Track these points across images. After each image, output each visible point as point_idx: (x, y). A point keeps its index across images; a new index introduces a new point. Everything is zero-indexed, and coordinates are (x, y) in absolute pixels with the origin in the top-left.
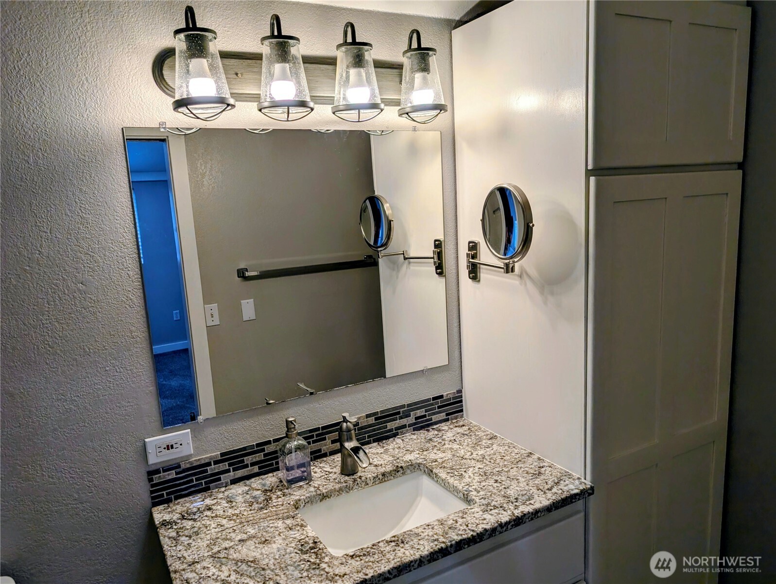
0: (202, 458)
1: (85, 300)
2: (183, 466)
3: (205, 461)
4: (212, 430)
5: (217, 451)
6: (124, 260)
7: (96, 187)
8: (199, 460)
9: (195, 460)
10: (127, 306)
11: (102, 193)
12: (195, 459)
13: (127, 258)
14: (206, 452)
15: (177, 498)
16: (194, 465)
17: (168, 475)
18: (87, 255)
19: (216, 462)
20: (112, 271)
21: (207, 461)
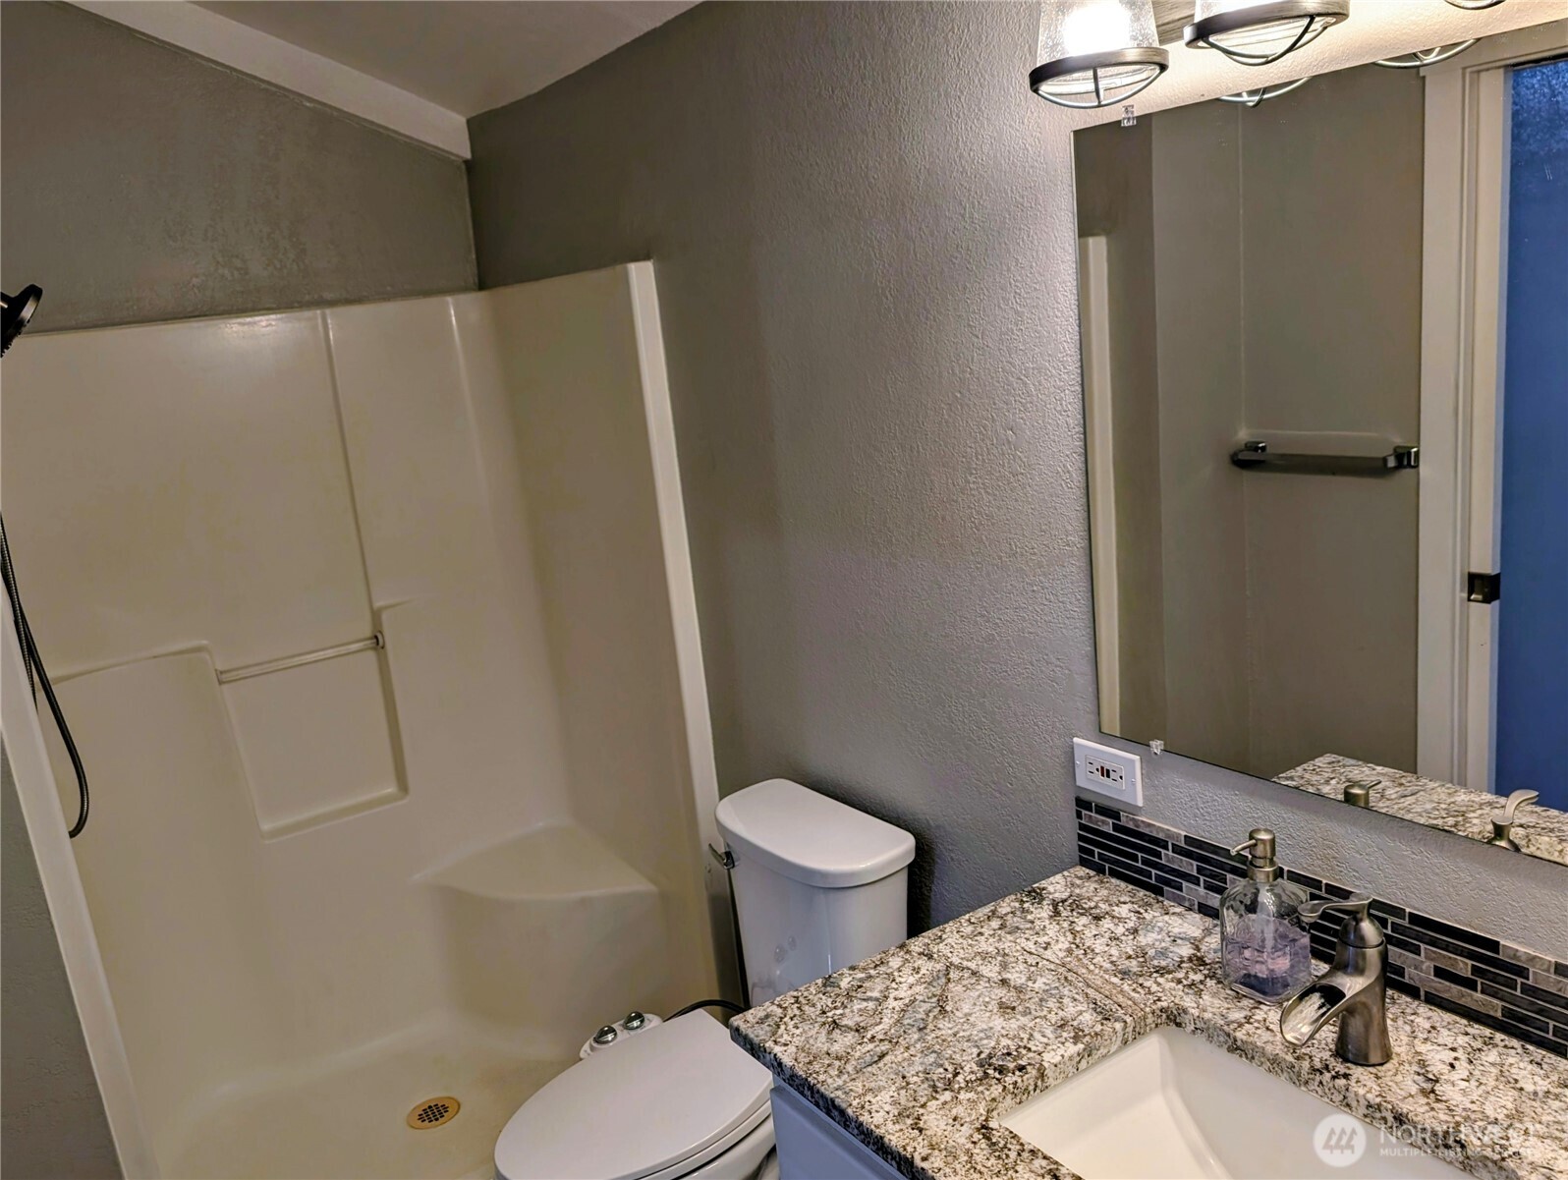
0: (1154, 825)
1: (1014, 461)
2: (1124, 822)
3: (1158, 833)
4: (1178, 780)
5: (1183, 828)
6: (1062, 395)
7: (1034, 254)
8: (1149, 825)
9: (1142, 821)
10: (1063, 483)
11: (1040, 267)
12: (1145, 820)
13: (1067, 392)
14: (1165, 819)
15: (1114, 874)
16: (1140, 830)
17: (1103, 822)
18: (1019, 381)
19: (1177, 849)
20: (1047, 414)
21: (1161, 836)
